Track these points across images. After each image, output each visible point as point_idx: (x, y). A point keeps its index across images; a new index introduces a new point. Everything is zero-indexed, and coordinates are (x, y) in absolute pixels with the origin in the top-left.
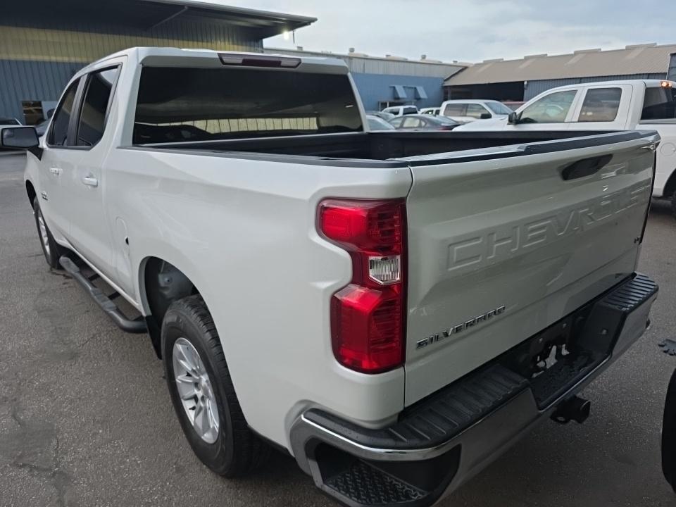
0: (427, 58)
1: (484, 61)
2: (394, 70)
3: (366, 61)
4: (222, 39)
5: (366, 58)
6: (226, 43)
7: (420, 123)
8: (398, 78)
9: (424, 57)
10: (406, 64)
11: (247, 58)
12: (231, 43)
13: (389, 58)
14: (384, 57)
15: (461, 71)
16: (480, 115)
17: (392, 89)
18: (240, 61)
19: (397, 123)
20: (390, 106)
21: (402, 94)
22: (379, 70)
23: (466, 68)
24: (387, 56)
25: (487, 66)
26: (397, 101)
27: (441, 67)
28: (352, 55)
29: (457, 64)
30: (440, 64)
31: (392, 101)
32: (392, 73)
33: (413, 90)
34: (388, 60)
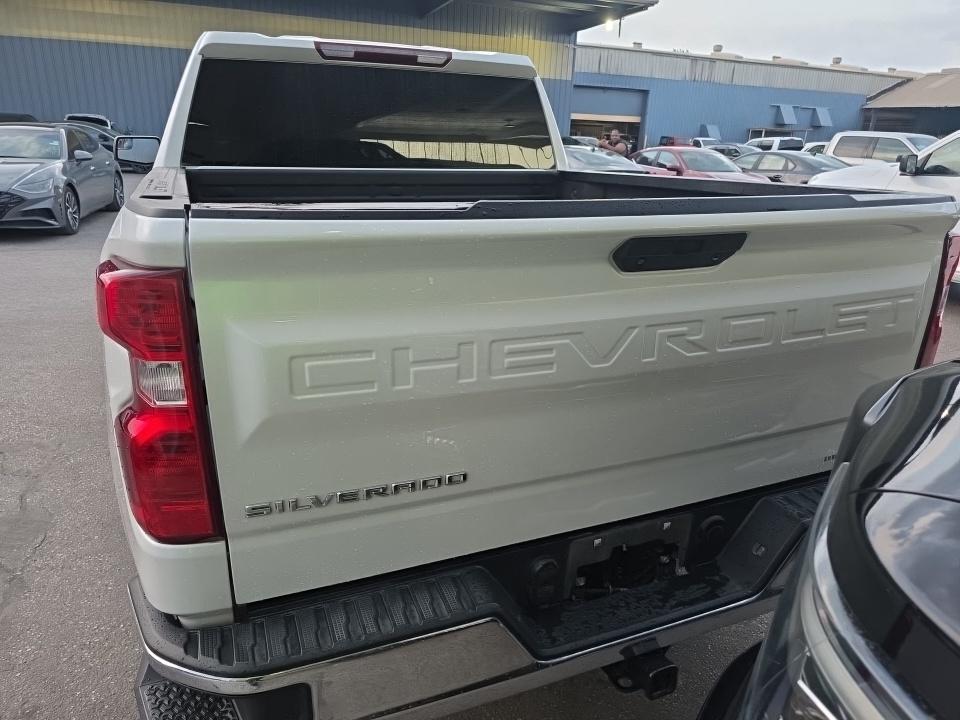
0: (842, 63)
1: (944, 70)
2: (782, 79)
3: (737, 64)
4: (520, 30)
5: (738, 61)
6: (526, 36)
7: (786, 165)
8: (787, 94)
9: (837, 61)
10: (803, 72)
11: (360, 50)
12: (531, 37)
13: (777, 61)
14: (770, 59)
15: (899, 85)
16: (895, 157)
17: (775, 110)
18: (352, 55)
19: (748, 163)
20: (766, 136)
21: (789, 117)
22: (757, 79)
23: (909, 80)
24: (774, 57)
25: (949, 78)
26: (779, 129)
27: (866, 78)
28: (718, 55)
29: (895, 74)
30: (864, 73)
31: (771, 128)
32: (779, 84)
33: (810, 112)
34: (776, 65)
